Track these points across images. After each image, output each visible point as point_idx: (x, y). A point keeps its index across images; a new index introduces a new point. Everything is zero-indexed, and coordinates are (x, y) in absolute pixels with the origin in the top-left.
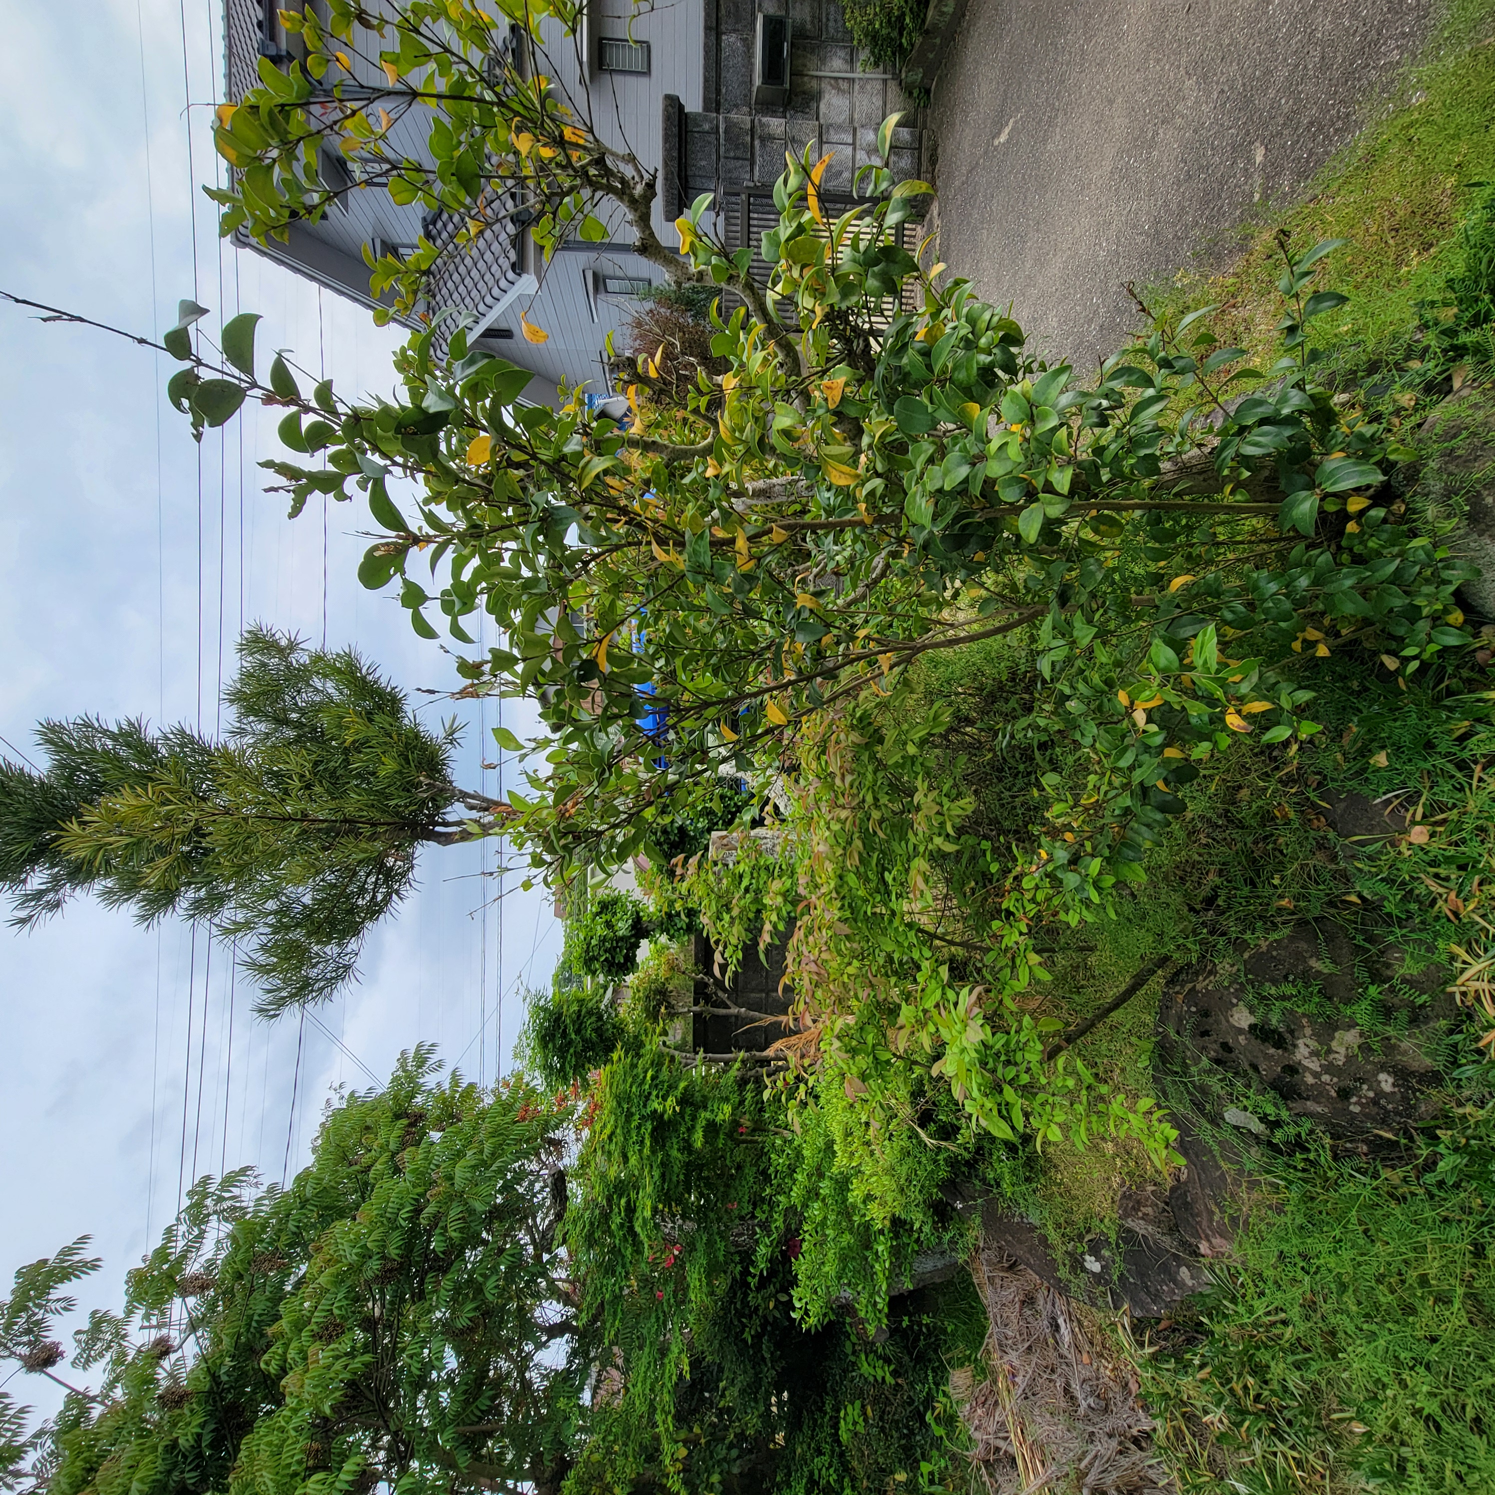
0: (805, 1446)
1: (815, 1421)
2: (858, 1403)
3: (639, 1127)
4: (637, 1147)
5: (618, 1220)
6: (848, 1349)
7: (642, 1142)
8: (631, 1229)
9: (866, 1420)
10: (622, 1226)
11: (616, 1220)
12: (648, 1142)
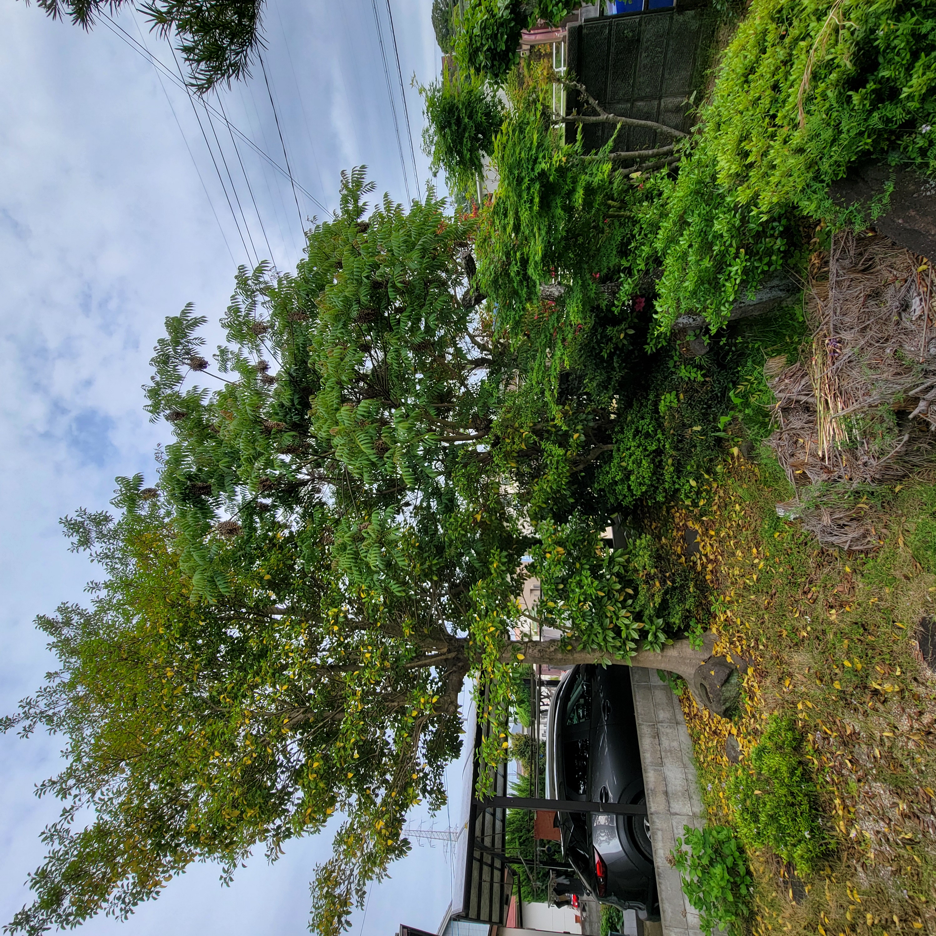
0: (634, 416)
1: (642, 404)
2: (674, 393)
3: (529, 188)
4: (528, 205)
5: (516, 269)
6: (671, 364)
7: (532, 201)
8: (525, 274)
9: (679, 400)
10: (518, 273)
11: (514, 269)
12: (537, 200)
